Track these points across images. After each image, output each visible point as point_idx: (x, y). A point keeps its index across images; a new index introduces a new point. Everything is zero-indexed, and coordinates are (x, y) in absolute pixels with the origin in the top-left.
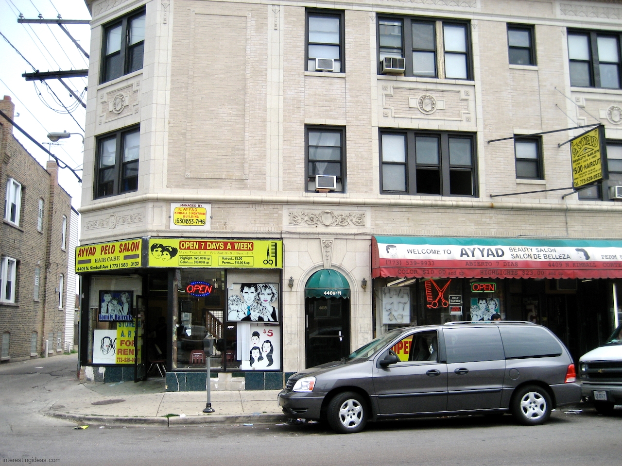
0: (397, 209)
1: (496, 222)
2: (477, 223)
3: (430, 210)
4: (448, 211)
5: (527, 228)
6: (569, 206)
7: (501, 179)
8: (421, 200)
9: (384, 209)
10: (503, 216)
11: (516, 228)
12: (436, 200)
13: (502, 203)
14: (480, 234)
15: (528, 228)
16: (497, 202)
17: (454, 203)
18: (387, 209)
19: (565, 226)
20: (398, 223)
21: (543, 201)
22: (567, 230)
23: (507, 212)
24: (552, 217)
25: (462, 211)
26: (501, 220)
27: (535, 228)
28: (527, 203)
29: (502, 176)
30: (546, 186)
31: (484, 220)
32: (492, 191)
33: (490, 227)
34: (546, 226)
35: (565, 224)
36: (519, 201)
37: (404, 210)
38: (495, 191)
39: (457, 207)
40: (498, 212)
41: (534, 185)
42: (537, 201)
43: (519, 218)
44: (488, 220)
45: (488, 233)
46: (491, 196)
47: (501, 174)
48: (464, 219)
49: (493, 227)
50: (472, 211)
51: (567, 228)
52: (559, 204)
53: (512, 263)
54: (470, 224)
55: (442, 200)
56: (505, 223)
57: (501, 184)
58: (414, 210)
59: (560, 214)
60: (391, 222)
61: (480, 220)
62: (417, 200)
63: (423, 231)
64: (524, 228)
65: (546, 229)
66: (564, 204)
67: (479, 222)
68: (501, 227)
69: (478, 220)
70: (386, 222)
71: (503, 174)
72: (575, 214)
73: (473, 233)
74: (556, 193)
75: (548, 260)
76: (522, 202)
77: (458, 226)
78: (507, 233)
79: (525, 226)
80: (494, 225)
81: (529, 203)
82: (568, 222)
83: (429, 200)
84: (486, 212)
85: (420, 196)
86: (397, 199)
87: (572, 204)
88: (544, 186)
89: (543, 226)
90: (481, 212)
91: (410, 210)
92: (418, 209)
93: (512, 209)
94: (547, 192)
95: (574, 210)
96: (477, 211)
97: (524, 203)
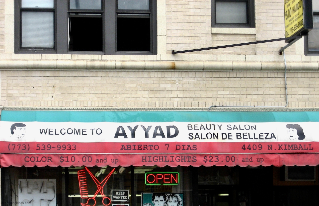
0: (38, 73)
1: (181, 89)
2: (153, 91)
3: (85, 74)
4: (111, 74)
5: (225, 96)
6: (288, 65)
7: (189, 28)
8: (71, 60)
9: (19, 74)
10: (191, 80)
11: (210, 96)
12: (93, 60)
13: (188, 61)
14: (157, 105)
15: (228, 96)
16: (182, 61)
17: (119, 64)
18: (24, 74)
19: (283, 93)
20: (40, 92)
21: (250, 57)
22: (286, 98)
23: (197, 75)
24: (265, 79)
25: (132, 74)
26: (188, 86)
27: (238, 96)
28: (226, 62)
29: (191, 24)
30: (257, 36)
31: (162, 86)
32: (176, 46)
33: (172, 96)
34: (254, 93)
35: (283, 89)
36: (215, 59)
37: (48, 74)
38: (179, 45)
39: (123, 69)
40: (184, 75)
41: (239, 36)
42: (242, 57)
43: (215, 82)
44: (169, 85)
45: (168, 103)
46: (174, 53)
47: (189, 21)
48: (134, 85)
49: (175, 96)
50: (145, 74)
51: (286, 95)
52: (274, 62)
53: (189, 146)
54: (143, 92)
55: (102, 60)
56: (195, 89)
57: (189, 35)
58: (62, 74)
59: (276, 75)
60: (29, 91)
61: (158, 85)
62: (66, 60)
63: (75, 102)
64: (222, 96)
65: (254, 96)
66: (282, 62)
67: (155, 89)
68: (188, 96)
69: (155, 85)
70: (22, 92)
71: (192, 21)
72: (299, 75)
73: (147, 104)
74: (271, 46)
75: (242, 140)
76: (219, 59)
77: (125, 95)
78: (197, 103)
79: (223, 92)
80: (178, 92)
81: (229, 61)
82: (287, 86)
83: (83, 60)
84: (166, 74)
85: (70, 55)
86: (38, 60)
87: (293, 61)
88: (253, 37)
89: (250, 93)
90: (159, 74)
91: (57, 74)
92: (68, 73)
93: (204, 69)
94: (257, 44)
95: (296, 70)
96: (152, 74)
97: (222, 61)
